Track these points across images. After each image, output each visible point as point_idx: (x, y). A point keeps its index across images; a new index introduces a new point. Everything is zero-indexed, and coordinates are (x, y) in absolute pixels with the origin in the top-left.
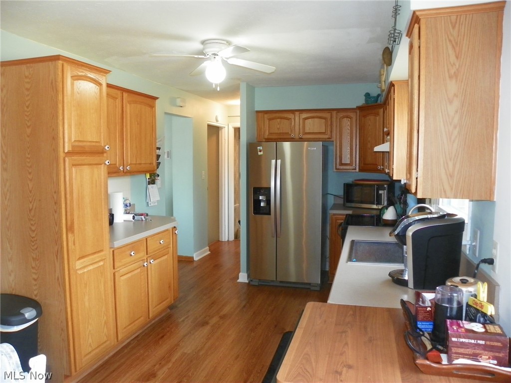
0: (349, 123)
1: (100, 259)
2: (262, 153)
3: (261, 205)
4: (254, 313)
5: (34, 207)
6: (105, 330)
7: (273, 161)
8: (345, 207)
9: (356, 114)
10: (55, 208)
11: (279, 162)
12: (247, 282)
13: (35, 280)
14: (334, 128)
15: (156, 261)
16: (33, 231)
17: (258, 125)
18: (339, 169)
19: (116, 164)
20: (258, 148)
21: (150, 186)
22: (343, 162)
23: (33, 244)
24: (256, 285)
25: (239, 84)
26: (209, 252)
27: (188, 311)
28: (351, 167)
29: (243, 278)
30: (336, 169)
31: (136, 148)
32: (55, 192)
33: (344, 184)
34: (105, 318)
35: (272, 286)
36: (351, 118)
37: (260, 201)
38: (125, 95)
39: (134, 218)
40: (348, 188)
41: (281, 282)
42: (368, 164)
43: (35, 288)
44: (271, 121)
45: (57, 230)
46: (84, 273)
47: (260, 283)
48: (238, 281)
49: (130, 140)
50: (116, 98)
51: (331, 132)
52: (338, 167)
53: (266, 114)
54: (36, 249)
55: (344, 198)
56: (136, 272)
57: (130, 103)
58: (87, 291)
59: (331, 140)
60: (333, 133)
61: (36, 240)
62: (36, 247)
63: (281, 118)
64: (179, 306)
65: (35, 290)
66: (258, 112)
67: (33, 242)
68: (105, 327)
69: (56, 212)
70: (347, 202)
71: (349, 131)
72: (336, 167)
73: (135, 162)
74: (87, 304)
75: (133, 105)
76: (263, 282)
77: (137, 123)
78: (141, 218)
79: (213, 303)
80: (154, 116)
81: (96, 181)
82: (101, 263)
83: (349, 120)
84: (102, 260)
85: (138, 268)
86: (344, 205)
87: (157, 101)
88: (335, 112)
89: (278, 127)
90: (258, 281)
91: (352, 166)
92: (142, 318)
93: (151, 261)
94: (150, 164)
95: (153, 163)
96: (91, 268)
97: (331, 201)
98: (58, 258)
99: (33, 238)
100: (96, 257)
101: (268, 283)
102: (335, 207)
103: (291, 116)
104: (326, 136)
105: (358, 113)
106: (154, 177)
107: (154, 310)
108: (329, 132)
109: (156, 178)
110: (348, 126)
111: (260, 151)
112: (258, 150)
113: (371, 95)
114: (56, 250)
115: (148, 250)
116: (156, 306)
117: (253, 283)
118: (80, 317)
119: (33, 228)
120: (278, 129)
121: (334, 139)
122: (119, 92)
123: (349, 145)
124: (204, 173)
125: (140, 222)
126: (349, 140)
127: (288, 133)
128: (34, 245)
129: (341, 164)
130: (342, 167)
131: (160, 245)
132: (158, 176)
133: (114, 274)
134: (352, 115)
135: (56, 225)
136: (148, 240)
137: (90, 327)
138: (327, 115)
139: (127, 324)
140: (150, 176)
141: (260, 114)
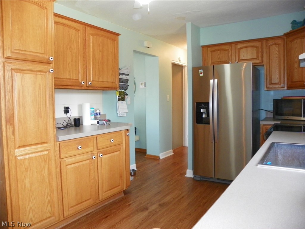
0: (277, 49)
1: (43, 149)
2: (202, 75)
3: (203, 117)
4: (189, 204)
6: (49, 208)
7: (212, 81)
8: (274, 119)
9: (284, 41)
11: (216, 81)
12: (193, 177)
14: (265, 55)
15: (106, 156)
17: (203, 57)
18: (269, 88)
19: (78, 80)
20: (200, 71)
21: (120, 102)
22: (273, 82)
24: (199, 180)
25: (186, 24)
26: (173, 154)
27: (137, 197)
28: (280, 86)
29: (189, 174)
30: (267, 88)
31: (99, 69)
33: (274, 100)
34: (49, 198)
35: (211, 181)
36: (279, 45)
37: (202, 113)
38: (88, 29)
39: (98, 122)
40: (277, 103)
41: (218, 179)
42: (295, 82)
44: (213, 53)
46: (25, 159)
47: (202, 179)
48: (186, 176)
49: (93, 63)
50: (79, 30)
51: (262, 57)
52: (269, 86)
53: (210, 47)
55: (273, 113)
56: (84, 163)
57: (93, 35)
58: (28, 174)
59: (262, 64)
60: (263, 59)
63: (221, 50)
64: (133, 192)
66: (203, 47)
68: (49, 205)
70: (276, 115)
71: (277, 56)
72: (266, 86)
73: (97, 80)
74: (28, 185)
75: (95, 37)
76: (204, 178)
77: (99, 50)
78: (104, 123)
79: (159, 192)
80: (116, 47)
81: (40, 85)
82: (46, 153)
83: (277, 47)
84: (47, 150)
85: (88, 160)
86: (274, 117)
87: (119, 37)
88: (265, 41)
89: (219, 57)
90: (200, 177)
91: (281, 84)
92: (91, 200)
93: (100, 155)
94: (113, 82)
95: (115, 82)
96: (34, 155)
97: (263, 115)
100: (40, 147)
101: (209, 179)
102: (266, 119)
103: (228, 47)
104: (258, 61)
105: (286, 40)
106: (124, 96)
107: (104, 194)
108: (260, 58)
109: (126, 96)
110: (276, 51)
111: (201, 73)
112: (200, 73)
115: (98, 146)
116: (105, 192)
117: (196, 178)
118: (20, 196)
120: (219, 58)
121: (264, 63)
122: (82, 26)
123: (278, 67)
124: (169, 97)
125: (103, 125)
126: (278, 63)
127: (227, 61)
129: (271, 83)
130: (271, 86)
131: (110, 143)
132: (127, 95)
133: (60, 162)
134: (280, 42)
136: (98, 138)
137: (31, 205)
138: (258, 44)
139: (74, 204)
140: (119, 95)
141: (205, 49)
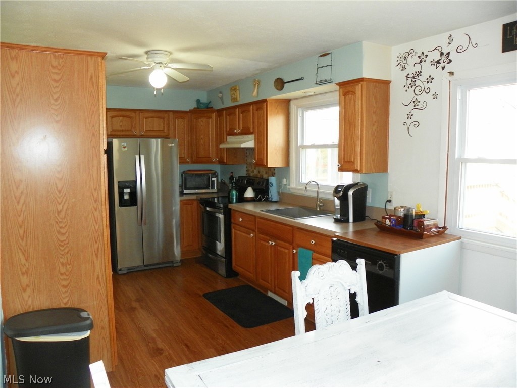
2: (126, 149)
5: (65, 207)
7: (137, 157)
10: (95, 206)
11: (142, 157)
13: (64, 287)
16: (63, 234)
20: (123, 144)
23: (62, 248)
32: (95, 190)
35: (139, 271)
42: (201, 157)
43: (63, 296)
44: (113, 119)
45: (97, 228)
47: (128, 271)
51: (169, 130)
54: (67, 253)
59: (168, 137)
61: (68, 243)
62: (66, 251)
63: (124, 116)
65: (64, 298)
67: (63, 246)
69: (96, 210)
89: (121, 124)
90: (126, 269)
98: (99, 256)
99: (62, 242)
103: (133, 114)
104: (165, 134)
108: (167, 130)
111: (125, 147)
112: (123, 146)
113: (201, 101)
114: (96, 248)
117: (121, 272)
119: (63, 231)
120: (121, 126)
121: (171, 136)
127: (131, 130)
128: (65, 249)
135: (97, 223)
138: (165, 116)
